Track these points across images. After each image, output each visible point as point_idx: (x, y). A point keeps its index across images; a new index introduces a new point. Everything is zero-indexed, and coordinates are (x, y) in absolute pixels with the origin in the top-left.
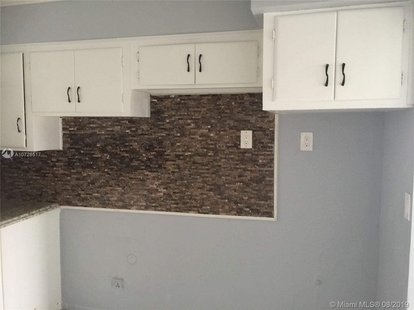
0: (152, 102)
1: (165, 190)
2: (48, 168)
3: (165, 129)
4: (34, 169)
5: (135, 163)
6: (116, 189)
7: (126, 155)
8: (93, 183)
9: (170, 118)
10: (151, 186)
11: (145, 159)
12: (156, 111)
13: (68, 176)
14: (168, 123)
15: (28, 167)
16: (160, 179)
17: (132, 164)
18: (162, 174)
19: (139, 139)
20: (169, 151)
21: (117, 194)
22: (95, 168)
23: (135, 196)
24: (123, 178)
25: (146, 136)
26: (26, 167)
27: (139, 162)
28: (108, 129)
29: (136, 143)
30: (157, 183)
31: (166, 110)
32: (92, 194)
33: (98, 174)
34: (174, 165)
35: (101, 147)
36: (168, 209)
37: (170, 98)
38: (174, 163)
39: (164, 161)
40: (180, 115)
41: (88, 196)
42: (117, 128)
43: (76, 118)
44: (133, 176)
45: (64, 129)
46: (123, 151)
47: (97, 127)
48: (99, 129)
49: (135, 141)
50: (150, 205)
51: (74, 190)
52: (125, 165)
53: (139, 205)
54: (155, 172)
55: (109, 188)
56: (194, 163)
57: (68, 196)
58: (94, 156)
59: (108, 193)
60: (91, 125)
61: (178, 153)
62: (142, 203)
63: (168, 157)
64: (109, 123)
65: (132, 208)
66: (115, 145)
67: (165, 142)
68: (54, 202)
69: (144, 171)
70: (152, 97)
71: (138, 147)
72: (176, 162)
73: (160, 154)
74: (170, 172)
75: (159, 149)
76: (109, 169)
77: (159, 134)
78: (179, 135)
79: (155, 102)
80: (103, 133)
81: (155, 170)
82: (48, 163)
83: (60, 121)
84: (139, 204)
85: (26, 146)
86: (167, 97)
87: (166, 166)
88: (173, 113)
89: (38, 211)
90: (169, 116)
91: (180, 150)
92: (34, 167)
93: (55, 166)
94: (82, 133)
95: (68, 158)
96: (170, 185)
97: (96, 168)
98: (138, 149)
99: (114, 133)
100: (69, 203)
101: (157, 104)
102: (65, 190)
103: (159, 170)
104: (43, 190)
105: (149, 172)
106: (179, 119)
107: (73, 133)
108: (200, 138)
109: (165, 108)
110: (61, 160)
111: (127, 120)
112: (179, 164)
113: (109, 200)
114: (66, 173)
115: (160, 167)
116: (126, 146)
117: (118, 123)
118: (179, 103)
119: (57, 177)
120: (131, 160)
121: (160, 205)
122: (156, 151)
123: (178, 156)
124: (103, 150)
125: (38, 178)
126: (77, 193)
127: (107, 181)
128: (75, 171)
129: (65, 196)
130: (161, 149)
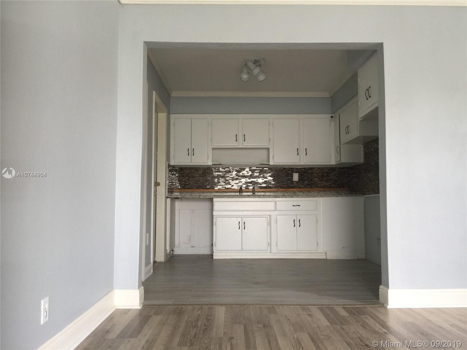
8: (371, 180)
22: (371, 171)
32: (371, 187)
33: (372, 174)
41: (369, 188)
45: (364, 151)
57: (365, 190)
58: (371, 164)
68: (361, 193)
82: (360, 171)
83: (362, 146)
85: (340, 161)
95: (365, 167)
100: (365, 194)
102: (364, 186)
107: (366, 152)
110: (363, 169)
114: (364, 176)
128: (366, 174)
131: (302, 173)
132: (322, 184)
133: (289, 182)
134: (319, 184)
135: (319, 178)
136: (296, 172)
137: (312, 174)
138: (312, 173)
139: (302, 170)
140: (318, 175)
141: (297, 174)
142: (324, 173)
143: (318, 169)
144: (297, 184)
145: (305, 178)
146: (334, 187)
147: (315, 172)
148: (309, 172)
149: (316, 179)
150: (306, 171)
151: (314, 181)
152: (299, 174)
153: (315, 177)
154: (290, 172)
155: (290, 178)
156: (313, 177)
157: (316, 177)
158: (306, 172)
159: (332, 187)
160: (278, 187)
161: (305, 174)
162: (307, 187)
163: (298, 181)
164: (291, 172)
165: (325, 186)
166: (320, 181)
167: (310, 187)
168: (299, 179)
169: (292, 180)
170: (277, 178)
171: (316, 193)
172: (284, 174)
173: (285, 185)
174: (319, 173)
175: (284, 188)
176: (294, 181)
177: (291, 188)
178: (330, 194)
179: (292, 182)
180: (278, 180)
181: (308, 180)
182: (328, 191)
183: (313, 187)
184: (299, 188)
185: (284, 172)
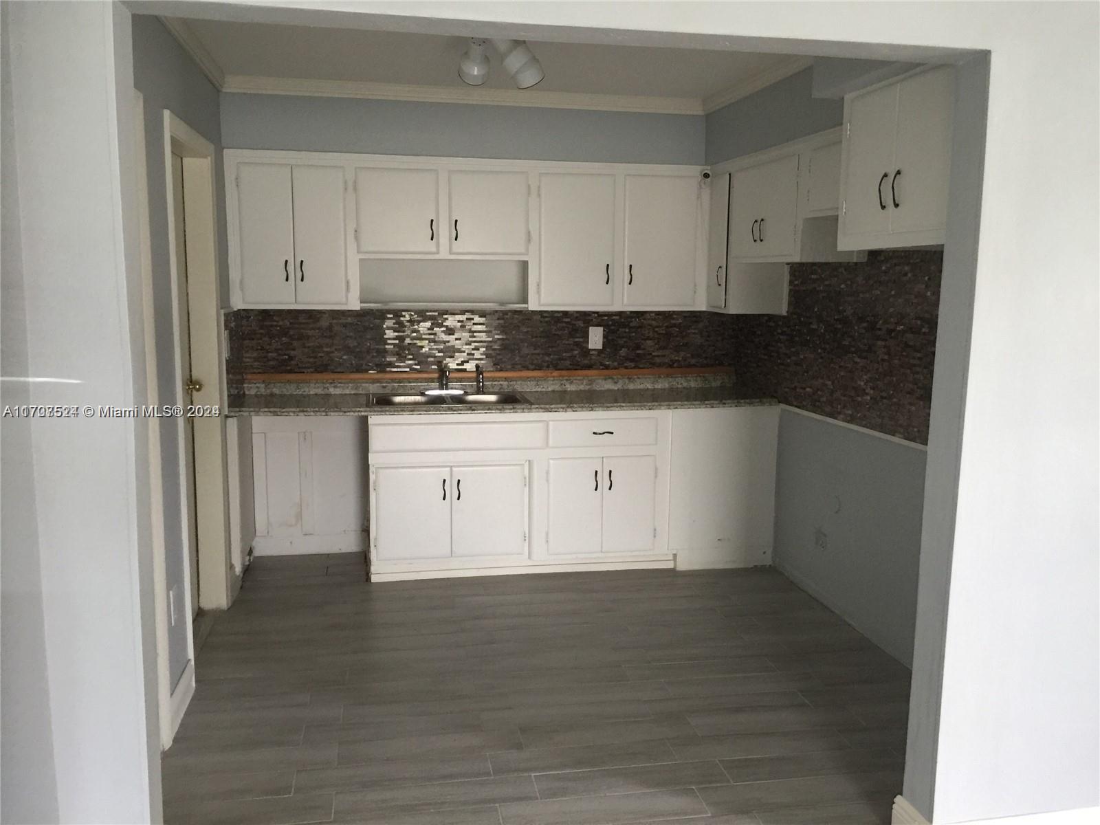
2: (774, 343)
3: (880, 283)
4: (763, 344)
5: (846, 341)
6: (826, 382)
7: (840, 326)
8: (808, 372)
10: (859, 382)
11: (857, 334)
15: (759, 341)
16: (868, 371)
17: (843, 342)
18: (871, 362)
19: (853, 299)
20: (881, 322)
21: (827, 391)
22: (811, 346)
23: (843, 398)
24: (833, 365)
25: (861, 295)
27: (851, 340)
28: (826, 283)
29: (850, 307)
30: (865, 377)
32: (805, 389)
33: (812, 356)
34: (884, 347)
35: (818, 312)
36: (873, 425)
38: (884, 343)
39: (875, 340)
41: (802, 391)
42: (834, 281)
43: (799, 265)
44: (842, 364)
45: (791, 282)
46: (837, 320)
47: (817, 279)
48: (819, 282)
49: (849, 303)
50: (855, 416)
51: (792, 380)
52: (836, 344)
53: (845, 414)
54: (864, 358)
55: (820, 381)
56: (907, 345)
57: (786, 390)
58: (811, 326)
59: (819, 389)
60: (813, 276)
61: (890, 327)
62: (849, 410)
63: (879, 333)
65: (839, 418)
66: (830, 310)
67: (878, 306)
69: (854, 355)
71: (851, 314)
72: (887, 343)
73: (872, 328)
74: (879, 359)
75: (871, 318)
76: (822, 349)
77: (873, 292)
80: (822, 288)
81: (864, 354)
82: (774, 335)
83: (787, 269)
84: (845, 411)
87: (876, 349)
91: (893, 320)
92: (764, 341)
93: (779, 340)
94: (804, 288)
95: (790, 329)
96: (878, 383)
98: (850, 318)
99: (830, 289)
100: (786, 401)
102: (785, 378)
103: (869, 355)
104: (768, 377)
105: (859, 357)
107: (797, 288)
108: (915, 301)
110: (785, 332)
112: (889, 347)
113: (819, 401)
114: (788, 352)
115: (870, 349)
116: (840, 312)
117: (835, 273)
120: (843, 335)
121: (864, 416)
122: (868, 322)
123: (890, 332)
124: (819, 318)
126: (794, 386)
127: (819, 368)
128: (794, 350)
130: (873, 318)
131: (613, 328)
132: (664, 356)
133: (576, 352)
134: (658, 356)
135: (658, 342)
136: (595, 323)
137: (639, 330)
138: (640, 327)
139: (614, 317)
140: (657, 332)
141: (601, 329)
142: (671, 327)
143: (657, 317)
144: (599, 358)
145: (621, 342)
146: (694, 365)
147: (649, 325)
148: (631, 325)
149: (649, 343)
150: (623, 320)
151: (644, 349)
152: (604, 330)
153: (648, 338)
154: (580, 324)
155: (581, 340)
156: (643, 339)
157: (651, 339)
158: (624, 325)
159: (690, 366)
160: (548, 367)
161: (620, 330)
162: (626, 364)
163: (601, 348)
164: (582, 325)
165: (673, 362)
166: (660, 348)
167: (633, 365)
168: (604, 342)
169: (584, 345)
170: (546, 342)
171: (648, 383)
172: (565, 330)
173: (566, 360)
174: (657, 327)
175: (562, 370)
176: (590, 348)
177: (582, 367)
178: (685, 384)
179: (586, 352)
180: (547, 346)
181: (628, 348)
182: (680, 375)
183: (641, 366)
184: (603, 369)
185: (564, 325)
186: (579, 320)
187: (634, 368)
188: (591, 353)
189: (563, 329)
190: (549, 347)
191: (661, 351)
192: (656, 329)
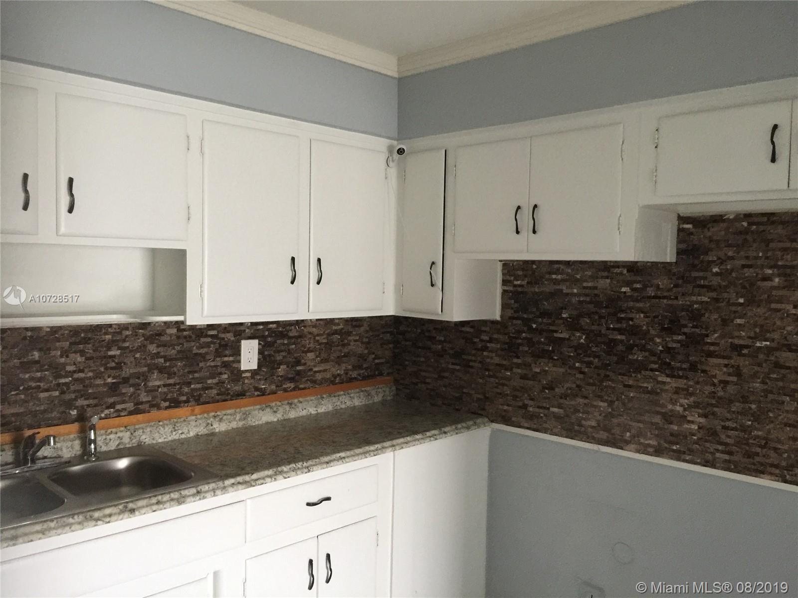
0: (680, 230)
1: (702, 420)
2: (474, 352)
3: (709, 288)
4: (451, 352)
5: (639, 356)
6: (595, 403)
7: (619, 337)
8: (551, 388)
9: (722, 263)
10: (670, 407)
11: (660, 348)
12: (691, 248)
13: (506, 369)
14: (717, 274)
15: (442, 348)
16: (691, 394)
17: (630, 357)
18: (698, 383)
19: (648, 305)
20: (716, 335)
21: (597, 414)
22: (556, 358)
23: (634, 424)
24: (610, 382)
25: (665, 301)
26: (440, 347)
27: (647, 354)
28: (585, 284)
29: (642, 315)
30: (685, 402)
31: (713, 246)
32: (548, 409)
34: (726, 366)
35: (570, 318)
36: (707, 462)
37: (724, 221)
38: (726, 362)
39: (702, 356)
40: (747, 258)
41: (541, 411)
42: (604, 283)
43: (526, 262)
44: (631, 382)
45: (505, 282)
46: (614, 329)
48: (568, 283)
49: (640, 311)
50: (666, 448)
51: (517, 397)
52: (615, 358)
53: (641, 444)
54: (680, 377)
55: (581, 401)
57: (506, 407)
58: (556, 335)
59: (579, 411)
60: (554, 276)
61: (736, 341)
62: (650, 439)
63: (712, 348)
64: (589, 273)
65: (627, 448)
66: (597, 317)
67: (707, 315)
68: (481, 415)
69: (657, 373)
70: (682, 219)
71: (645, 323)
73: (694, 341)
74: (716, 381)
75: (693, 330)
77: (694, 298)
78: (741, 301)
79: (689, 229)
80: (575, 291)
81: (681, 373)
82: (475, 343)
83: (499, 267)
84: (642, 440)
85: (442, 311)
86: (718, 219)
87: (707, 368)
88: (730, 254)
89: (454, 427)
90: (719, 258)
91: (744, 334)
92: (452, 349)
93: (485, 348)
94: (537, 290)
95: (509, 337)
96: (715, 409)
97: (557, 360)
98: (645, 328)
99: (596, 292)
100: (507, 421)
101: (692, 234)
102: (501, 394)
103: (690, 374)
104: (465, 390)
105: (668, 376)
106: (744, 266)
108: (794, 311)
109: (711, 241)
110: (496, 339)
111: (624, 267)
112: (738, 366)
113: (580, 425)
114: (504, 363)
115: (693, 367)
116: (620, 320)
117: (606, 274)
118: (746, 232)
119: (488, 370)
120: (630, 348)
121: (689, 449)
122: (685, 334)
123: (737, 349)
124: (573, 325)
125: (458, 367)
126: (520, 404)
127: (578, 386)
128: (519, 361)
129: (500, 407)
130: (697, 330)
131: (269, 339)
132: (325, 371)
133: (226, 376)
134: (319, 372)
135: (320, 353)
136: (249, 337)
137: (300, 340)
138: (300, 337)
139: (271, 326)
140: (318, 341)
141: (255, 343)
142: (333, 334)
143: (318, 323)
144: (252, 381)
145: (279, 357)
147: (310, 333)
148: (291, 334)
149: (311, 355)
151: (305, 364)
152: (259, 344)
153: (309, 351)
154: (230, 336)
155: (231, 359)
156: (303, 352)
157: (311, 351)
158: (283, 335)
159: (351, 380)
160: (187, 401)
161: (279, 341)
162: (285, 386)
163: (256, 367)
164: (233, 339)
165: (335, 377)
166: (322, 361)
167: (292, 385)
168: (259, 359)
169: (235, 365)
170: (185, 365)
171: (311, 407)
172: (210, 347)
173: (211, 388)
174: (318, 335)
175: (208, 403)
176: (242, 369)
177: (232, 396)
178: (349, 403)
179: (237, 375)
180: (186, 371)
181: (287, 364)
182: (342, 393)
183: (302, 386)
184: (258, 396)
185: (209, 340)
186: (228, 332)
187: (294, 389)
188: (244, 375)
189: (208, 345)
190: (189, 372)
191: (322, 365)
192: (317, 338)
